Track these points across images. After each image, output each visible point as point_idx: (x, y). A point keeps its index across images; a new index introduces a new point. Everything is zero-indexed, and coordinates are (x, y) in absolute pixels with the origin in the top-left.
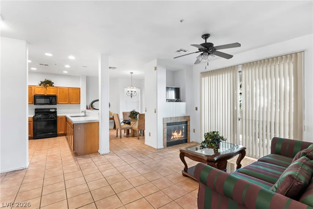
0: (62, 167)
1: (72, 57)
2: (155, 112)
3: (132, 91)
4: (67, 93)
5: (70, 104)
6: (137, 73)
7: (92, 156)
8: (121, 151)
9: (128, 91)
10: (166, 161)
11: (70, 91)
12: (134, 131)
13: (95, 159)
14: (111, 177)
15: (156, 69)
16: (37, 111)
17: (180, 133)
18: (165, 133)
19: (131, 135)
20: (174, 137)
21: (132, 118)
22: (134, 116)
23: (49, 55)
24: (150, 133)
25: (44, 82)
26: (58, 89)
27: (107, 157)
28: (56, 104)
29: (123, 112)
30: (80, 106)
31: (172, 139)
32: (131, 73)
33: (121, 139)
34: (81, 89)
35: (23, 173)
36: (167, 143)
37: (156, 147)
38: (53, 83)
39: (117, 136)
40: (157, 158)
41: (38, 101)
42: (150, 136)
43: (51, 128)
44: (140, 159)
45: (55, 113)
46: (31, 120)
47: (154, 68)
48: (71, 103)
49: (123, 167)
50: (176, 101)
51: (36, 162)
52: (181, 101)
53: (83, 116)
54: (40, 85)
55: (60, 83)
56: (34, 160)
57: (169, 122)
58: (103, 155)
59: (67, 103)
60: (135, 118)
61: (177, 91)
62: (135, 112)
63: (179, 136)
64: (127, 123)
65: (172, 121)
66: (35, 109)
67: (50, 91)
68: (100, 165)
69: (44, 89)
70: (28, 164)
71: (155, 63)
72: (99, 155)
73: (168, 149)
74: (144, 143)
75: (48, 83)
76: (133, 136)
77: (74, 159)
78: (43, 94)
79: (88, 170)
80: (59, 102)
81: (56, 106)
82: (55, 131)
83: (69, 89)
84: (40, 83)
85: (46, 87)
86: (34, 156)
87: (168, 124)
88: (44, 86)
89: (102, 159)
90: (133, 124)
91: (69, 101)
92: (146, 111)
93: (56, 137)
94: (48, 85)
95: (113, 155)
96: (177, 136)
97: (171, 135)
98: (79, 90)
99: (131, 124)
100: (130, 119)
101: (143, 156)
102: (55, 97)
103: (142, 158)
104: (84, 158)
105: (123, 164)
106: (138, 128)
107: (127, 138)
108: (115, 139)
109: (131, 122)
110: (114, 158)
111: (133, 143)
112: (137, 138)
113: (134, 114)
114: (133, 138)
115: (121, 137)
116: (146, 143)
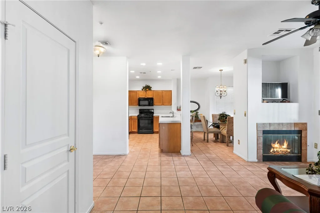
0: (148, 159)
1: (160, 64)
2: (245, 116)
3: (221, 91)
4: (161, 96)
5: (164, 105)
6: (227, 69)
7: (173, 154)
8: (203, 155)
9: (217, 91)
10: (254, 178)
11: (164, 93)
12: (223, 136)
13: (176, 159)
14: (183, 179)
15: (246, 61)
16: (141, 111)
17: (284, 145)
18: (259, 144)
19: (220, 140)
20: (275, 150)
21: (222, 122)
22: (224, 120)
23: (144, 64)
24: (239, 140)
25: (145, 87)
26: (154, 92)
27: (187, 159)
28: (153, 106)
29: (212, 115)
30: (171, 107)
31: (271, 153)
32: (220, 70)
33: (207, 143)
34: (172, 91)
35: (123, 158)
36: (263, 156)
37: (246, 159)
38: (151, 87)
39: (204, 140)
40: (243, 172)
41: (142, 103)
42: (239, 144)
43: (150, 126)
44: (220, 169)
45: (153, 113)
46: (136, 118)
47: (243, 62)
48: (165, 104)
49: (197, 172)
50: (281, 102)
51: (133, 152)
52: (289, 102)
53: (171, 117)
54: (142, 90)
55: (156, 87)
56: (133, 150)
57: (268, 129)
58: (184, 156)
59: (161, 104)
60: (224, 121)
61: (284, 87)
62: (225, 114)
63: (282, 149)
64: (216, 127)
65: (272, 128)
66: (140, 109)
67: (149, 95)
68: (178, 164)
69: (145, 93)
70: (128, 152)
71: (244, 55)
72: (180, 156)
73: (263, 165)
74: (233, 152)
75: (147, 88)
76: (223, 142)
77: (159, 154)
78: (144, 97)
79: (166, 167)
80: (155, 104)
81: (154, 107)
82: (152, 128)
83: (162, 92)
84: (142, 88)
85: (146, 91)
86: (135, 146)
87: (265, 132)
89: (182, 160)
90: (223, 128)
91: (163, 102)
92: (235, 114)
93: (153, 134)
94: (147, 89)
95: (193, 158)
96: (279, 150)
97: (270, 147)
98: (170, 92)
99: (220, 128)
100: (220, 122)
101: (226, 166)
102: (152, 99)
103: (224, 168)
104: (167, 155)
105: (200, 170)
106: (227, 133)
107: (215, 143)
108: (201, 142)
109: (221, 126)
110: (194, 161)
111: (220, 150)
112: (226, 145)
113: (224, 117)
114: (222, 144)
115: (208, 142)
116: (234, 151)
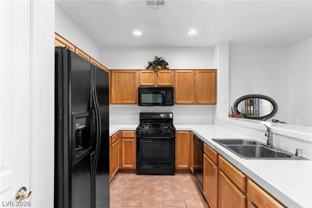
4: (192, 81)
5: (198, 104)
11: (199, 76)
16: (143, 118)
25: (153, 63)
26: (176, 74)
28: (173, 105)
30: (215, 109)
34: (218, 72)
38: (167, 63)
46: (133, 136)
48: (200, 102)
54: (148, 68)
59: (191, 102)
66: (140, 113)
67: (163, 80)
69: (154, 75)
75: (159, 64)
78: (151, 84)
80: (178, 100)
83: (195, 74)
84: (147, 65)
85: (156, 71)
88: (154, 70)
91: (195, 97)
93: (174, 175)
94: (160, 67)
98: (214, 74)
102: (170, 89)
